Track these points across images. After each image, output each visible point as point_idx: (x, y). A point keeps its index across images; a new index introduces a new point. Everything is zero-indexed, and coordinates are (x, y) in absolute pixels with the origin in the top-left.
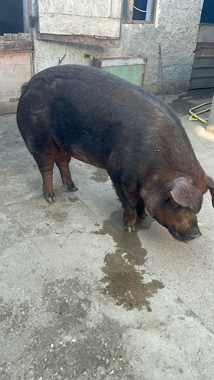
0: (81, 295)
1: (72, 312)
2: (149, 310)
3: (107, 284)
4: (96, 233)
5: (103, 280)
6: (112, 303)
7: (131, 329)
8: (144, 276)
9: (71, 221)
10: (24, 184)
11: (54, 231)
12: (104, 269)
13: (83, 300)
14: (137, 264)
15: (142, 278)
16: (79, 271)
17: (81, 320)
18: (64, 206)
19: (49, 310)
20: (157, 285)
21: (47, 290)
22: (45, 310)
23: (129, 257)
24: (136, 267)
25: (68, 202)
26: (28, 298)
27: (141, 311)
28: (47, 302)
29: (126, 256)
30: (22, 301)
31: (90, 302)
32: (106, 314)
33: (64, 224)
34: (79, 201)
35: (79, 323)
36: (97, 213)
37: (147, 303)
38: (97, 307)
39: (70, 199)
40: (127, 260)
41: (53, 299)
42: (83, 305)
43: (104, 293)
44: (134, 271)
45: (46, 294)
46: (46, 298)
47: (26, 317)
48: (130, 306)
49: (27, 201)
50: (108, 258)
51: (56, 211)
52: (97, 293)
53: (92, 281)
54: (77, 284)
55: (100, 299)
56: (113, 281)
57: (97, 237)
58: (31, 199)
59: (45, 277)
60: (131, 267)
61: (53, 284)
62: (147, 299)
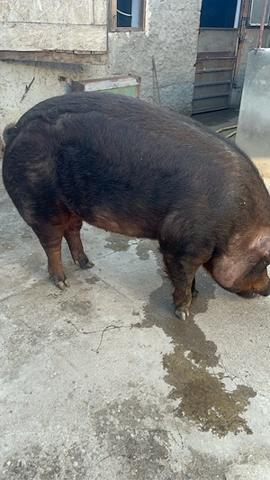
0: (149, 422)
1: (145, 451)
2: (249, 432)
3: (179, 401)
4: (138, 325)
5: (173, 396)
6: (195, 430)
7: (236, 466)
8: (224, 381)
9: (99, 312)
10: (17, 265)
11: (81, 331)
12: (166, 379)
13: (155, 431)
14: (209, 366)
15: (223, 385)
16: (133, 386)
17: (162, 462)
18: (81, 291)
19: (112, 454)
20: (246, 393)
21: (99, 423)
22: (107, 454)
23: (194, 355)
24: (210, 370)
25: (86, 285)
26: (76, 439)
27: (239, 434)
28: (105, 442)
29: (189, 355)
30: (69, 446)
31: (165, 433)
32: (194, 448)
33: (91, 317)
34: (100, 282)
35: (161, 467)
36: (130, 297)
37: (243, 422)
38: (178, 438)
39: (87, 280)
40: (193, 361)
41: (112, 436)
42: (157, 438)
43: (180, 415)
44: (208, 375)
45: (100, 430)
46: (102, 436)
47: (83, 470)
48: (222, 429)
49: (28, 289)
50: (167, 361)
51: (74, 300)
52: (170, 417)
53: (157, 399)
54: (138, 406)
55: (177, 426)
56: (186, 395)
57: (142, 332)
58: (34, 286)
59: (91, 403)
60: (202, 371)
61: (104, 412)
62: (240, 415)
